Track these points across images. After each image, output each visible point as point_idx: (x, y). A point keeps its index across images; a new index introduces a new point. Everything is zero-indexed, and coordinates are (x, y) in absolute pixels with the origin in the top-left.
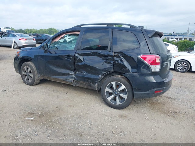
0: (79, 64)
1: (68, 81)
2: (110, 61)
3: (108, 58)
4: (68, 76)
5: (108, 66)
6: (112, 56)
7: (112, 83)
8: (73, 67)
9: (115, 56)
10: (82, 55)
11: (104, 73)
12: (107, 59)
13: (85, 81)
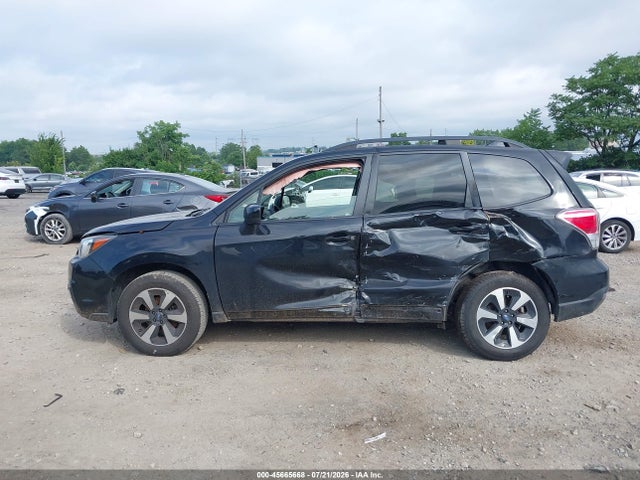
0: (377, 253)
1: (339, 313)
2: (480, 236)
3: (472, 227)
4: (335, 296)
5: (474, 249)
6: (483, 221)
7: (493, 293)
8: (355, 266)
9: (493, 221)
10: (386, 227)
11: (464, 269)
12: (470, 231)
13: (402, 302)
